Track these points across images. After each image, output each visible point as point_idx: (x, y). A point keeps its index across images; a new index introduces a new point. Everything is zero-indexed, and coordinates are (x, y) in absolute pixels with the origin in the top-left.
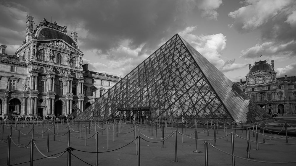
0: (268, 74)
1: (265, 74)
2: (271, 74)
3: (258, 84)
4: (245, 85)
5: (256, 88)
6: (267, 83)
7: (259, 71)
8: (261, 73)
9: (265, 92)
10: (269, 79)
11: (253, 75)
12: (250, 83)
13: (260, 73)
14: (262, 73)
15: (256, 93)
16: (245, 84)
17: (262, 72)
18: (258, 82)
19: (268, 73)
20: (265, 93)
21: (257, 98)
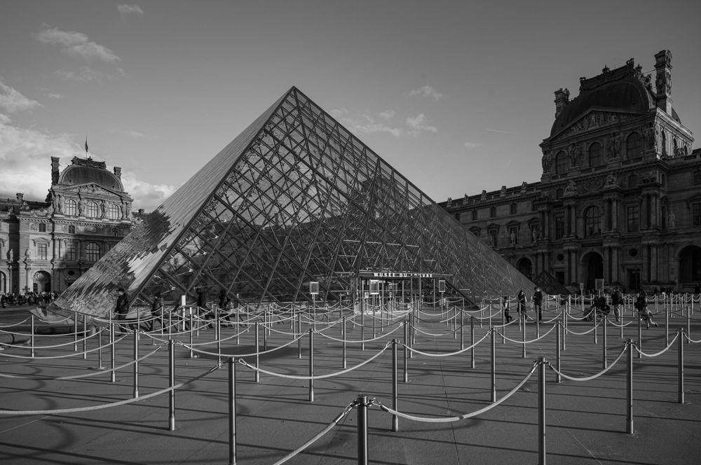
0: (113, 198)
1: (107, 197)
2: (122, 200)
3: (87, 218)
4: (47, 214)
5: (79, 227)
6: (110, 220)
7: (92, 186)
8: (96, 192)
9: (105, 240)
10: (114, 210)
11: (75, 190)
12: (63, 210)
13: (93, 190)
14: (100, 191)
15: (80, 241)
16: (46, 211)
17: (99, 188)
18: (85, 213)
19: (114, 195)
20: (103, 242)
21: (81, 253)
